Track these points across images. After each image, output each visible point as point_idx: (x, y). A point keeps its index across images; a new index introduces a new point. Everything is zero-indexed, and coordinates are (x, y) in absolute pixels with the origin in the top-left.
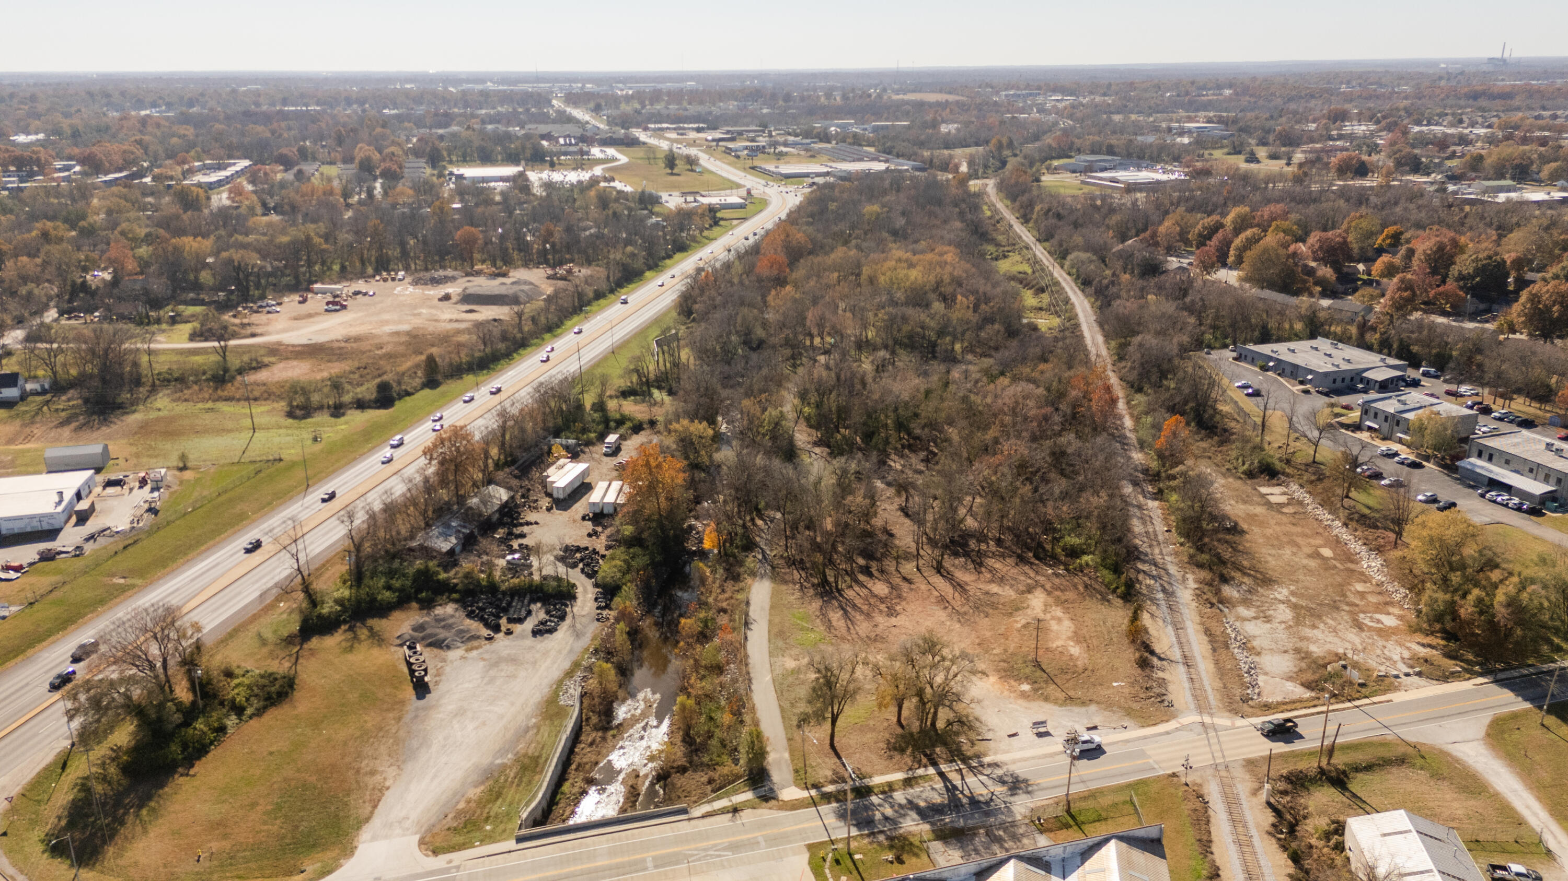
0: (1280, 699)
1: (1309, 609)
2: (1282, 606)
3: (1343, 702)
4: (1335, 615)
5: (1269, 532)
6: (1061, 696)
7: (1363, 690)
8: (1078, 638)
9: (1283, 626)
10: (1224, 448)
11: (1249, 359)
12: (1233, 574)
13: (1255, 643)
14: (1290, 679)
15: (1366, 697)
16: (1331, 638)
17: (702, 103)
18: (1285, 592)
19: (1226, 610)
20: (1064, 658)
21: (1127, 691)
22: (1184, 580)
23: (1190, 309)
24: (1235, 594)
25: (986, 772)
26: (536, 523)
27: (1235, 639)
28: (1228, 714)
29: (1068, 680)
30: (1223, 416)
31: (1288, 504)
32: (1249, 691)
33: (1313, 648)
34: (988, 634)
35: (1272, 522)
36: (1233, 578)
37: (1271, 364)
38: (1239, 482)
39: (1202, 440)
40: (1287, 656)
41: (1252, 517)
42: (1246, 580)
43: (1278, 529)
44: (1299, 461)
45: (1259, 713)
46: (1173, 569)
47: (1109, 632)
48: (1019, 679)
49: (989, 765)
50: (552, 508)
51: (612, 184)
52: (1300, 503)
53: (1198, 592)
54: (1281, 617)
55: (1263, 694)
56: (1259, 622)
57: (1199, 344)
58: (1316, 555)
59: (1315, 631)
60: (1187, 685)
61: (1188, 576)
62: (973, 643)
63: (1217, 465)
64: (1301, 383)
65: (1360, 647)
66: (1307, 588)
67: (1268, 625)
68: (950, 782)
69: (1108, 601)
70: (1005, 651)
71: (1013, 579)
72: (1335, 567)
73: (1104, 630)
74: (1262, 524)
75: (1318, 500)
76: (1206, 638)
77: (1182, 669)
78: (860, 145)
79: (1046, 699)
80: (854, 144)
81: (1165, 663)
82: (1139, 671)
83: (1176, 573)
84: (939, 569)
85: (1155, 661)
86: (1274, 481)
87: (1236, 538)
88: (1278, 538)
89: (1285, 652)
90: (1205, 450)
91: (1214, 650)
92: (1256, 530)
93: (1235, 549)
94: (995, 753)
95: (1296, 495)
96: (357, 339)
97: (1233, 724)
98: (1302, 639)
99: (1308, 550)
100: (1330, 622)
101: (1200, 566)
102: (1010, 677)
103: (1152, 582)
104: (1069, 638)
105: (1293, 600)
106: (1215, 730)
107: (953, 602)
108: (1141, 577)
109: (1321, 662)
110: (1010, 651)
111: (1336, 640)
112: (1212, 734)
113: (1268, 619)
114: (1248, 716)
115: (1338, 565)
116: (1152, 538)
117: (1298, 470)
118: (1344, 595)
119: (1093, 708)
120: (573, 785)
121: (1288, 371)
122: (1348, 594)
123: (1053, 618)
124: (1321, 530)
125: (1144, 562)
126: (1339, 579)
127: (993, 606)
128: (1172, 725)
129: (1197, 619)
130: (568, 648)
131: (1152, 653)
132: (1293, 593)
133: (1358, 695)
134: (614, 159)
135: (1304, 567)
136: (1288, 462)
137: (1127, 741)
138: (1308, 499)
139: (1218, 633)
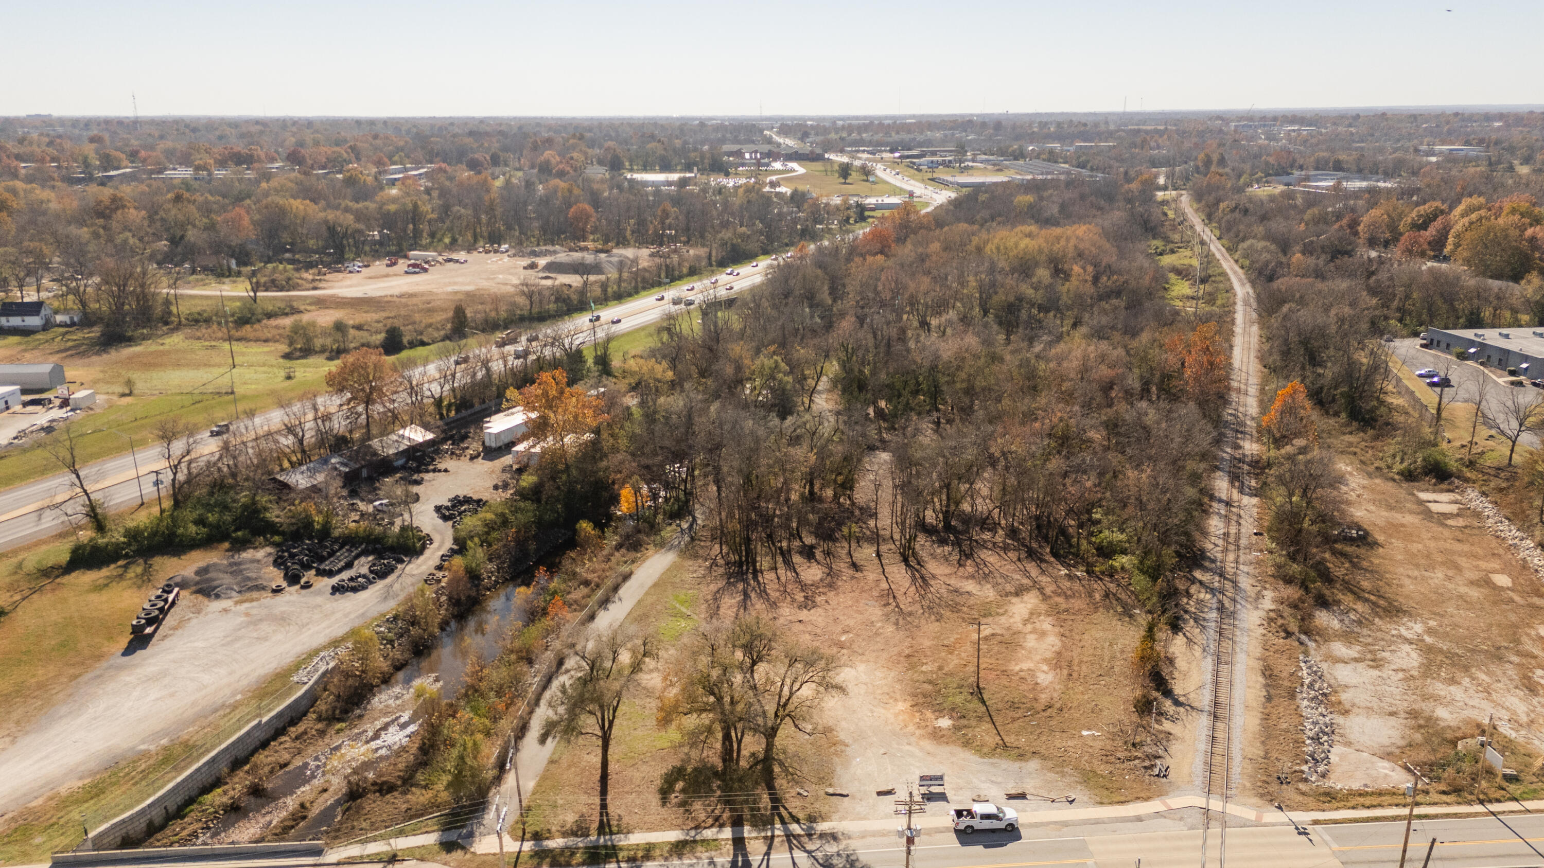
0: (1356, 786)
1: (1449, 655)
2: (1406, 648)
3: (1469, 803)
4: (1493, 667)
5: (1415, 547)
6: (991, 739)
7: (1512, 787)
8: (1058, 661)
9: (1401, 675)
10: (1379, 444)
11: (1443, 345)
12: (1340, 596)
13: (1345, 697)
14: (1388, 756)
15: (1515, 799)
16: (1477, 700)
17: (909, 132)
18: (1418, 628)
19: (1312, 645)
20: (1023, 687)
21: (1098, 744)
22: (1259, 596)
23: (1373, 292)
24: (1335, 624)
25: (810, 847)
26: (446, 471)
27: (1311, 686)
28: (1256, 800)
29: (1014, 720)
30: (1390, 410)
31: (1458, 515)
32: (1305, 768)
33: (1442, 713)
34: (927, 643)
35: (1425, 535)
36: (1338, 603)
37: (1472, 350)
38: (1391, 484)
39: (1351, 433)
40: (1393, 721)
41: (1395, 529)
42: (1359, 606)
43: (1432, 544)
44: (1488, 463)
45: (1313, 804)
46: (1245, 583)
47: (1113, 658)
48: (940, 711)
49: (822, 836)
50: (477, 457)
51: (778, 189)
52: (1477, 515)
53: (1272, 615)
54: (1404, 664)
55: (1332, 776)
56: (1360, 666)
57: (1377, 329)
58: (1486, 582)
59: (1453, 688)
60: (1203, 745)
61: (1265, 592)
62: (899, 654)
63: (1363, 462)
64: (1512, 373)
65: (1524, 719)
66: (1456, 626)
67: (1376, 673)
68: (745, 855)
69: (1131, 616)
70: (940, 668)
71: (1003, 576)
72: (1512, 601)
73: (1107, 654)
74: (1409, 536)
75: (1507, 512)
76: (1261, 680)
77: (1204, 721)
78: (1056, 162)
79: (967, 744)
80: (1049, 161)
81: (1181, 709)
82: (1135, 718)
83: (1249, 588)
84: (908, 557)
85: (1168, 705)
86: (1444, 486)
87: (1362, 551)
88: (1428, 556)
89: (1392, 714)
90: (1350, 444)
91: (1269, 698)
92: (1397, 543)
93: (1354, 565)
94: (841, 819)
95: (1473, 505)
96: (411, 296)
97: (1259, 818)
98: (1425, 698)
99: (1474, 575)
100: (1482, 676)
101: (1288, 580)
102: (930, 705)
103: (1208, 596)
104: (1046, 661)
105: (1428, 639)
106: (1224, 825)
107: (901, 598)
108: (1193, 589)
109: (1449, 735)
110: (946, 669)
111: (1485, 704)
112: (1215, 829)
113: (1377, 663)
114: (1291, 808)
115: (1517, 598)
116: (1231, 541)
117: (1484, 474)
118: (1517, 641)
119: (1034, 764)
120: (225, 793)
121: (1495, 359)
122: (1524, 639)
123: (1034, 631)
124: (1501, 551)
125: (1206, 569)
126: (1513, 618)
127: (955, 608)
128: (1155, 806)
129: (1258, 651)
130: (361, 611)
131: (1168, 693)
132: (1430, 631)
133: (1499, 794)
134: (793, 170)
135: (1461, 597)
136: (1471, 464)
137: (1065, 824)
138: (1489, 510)
139: (1285, 674)
